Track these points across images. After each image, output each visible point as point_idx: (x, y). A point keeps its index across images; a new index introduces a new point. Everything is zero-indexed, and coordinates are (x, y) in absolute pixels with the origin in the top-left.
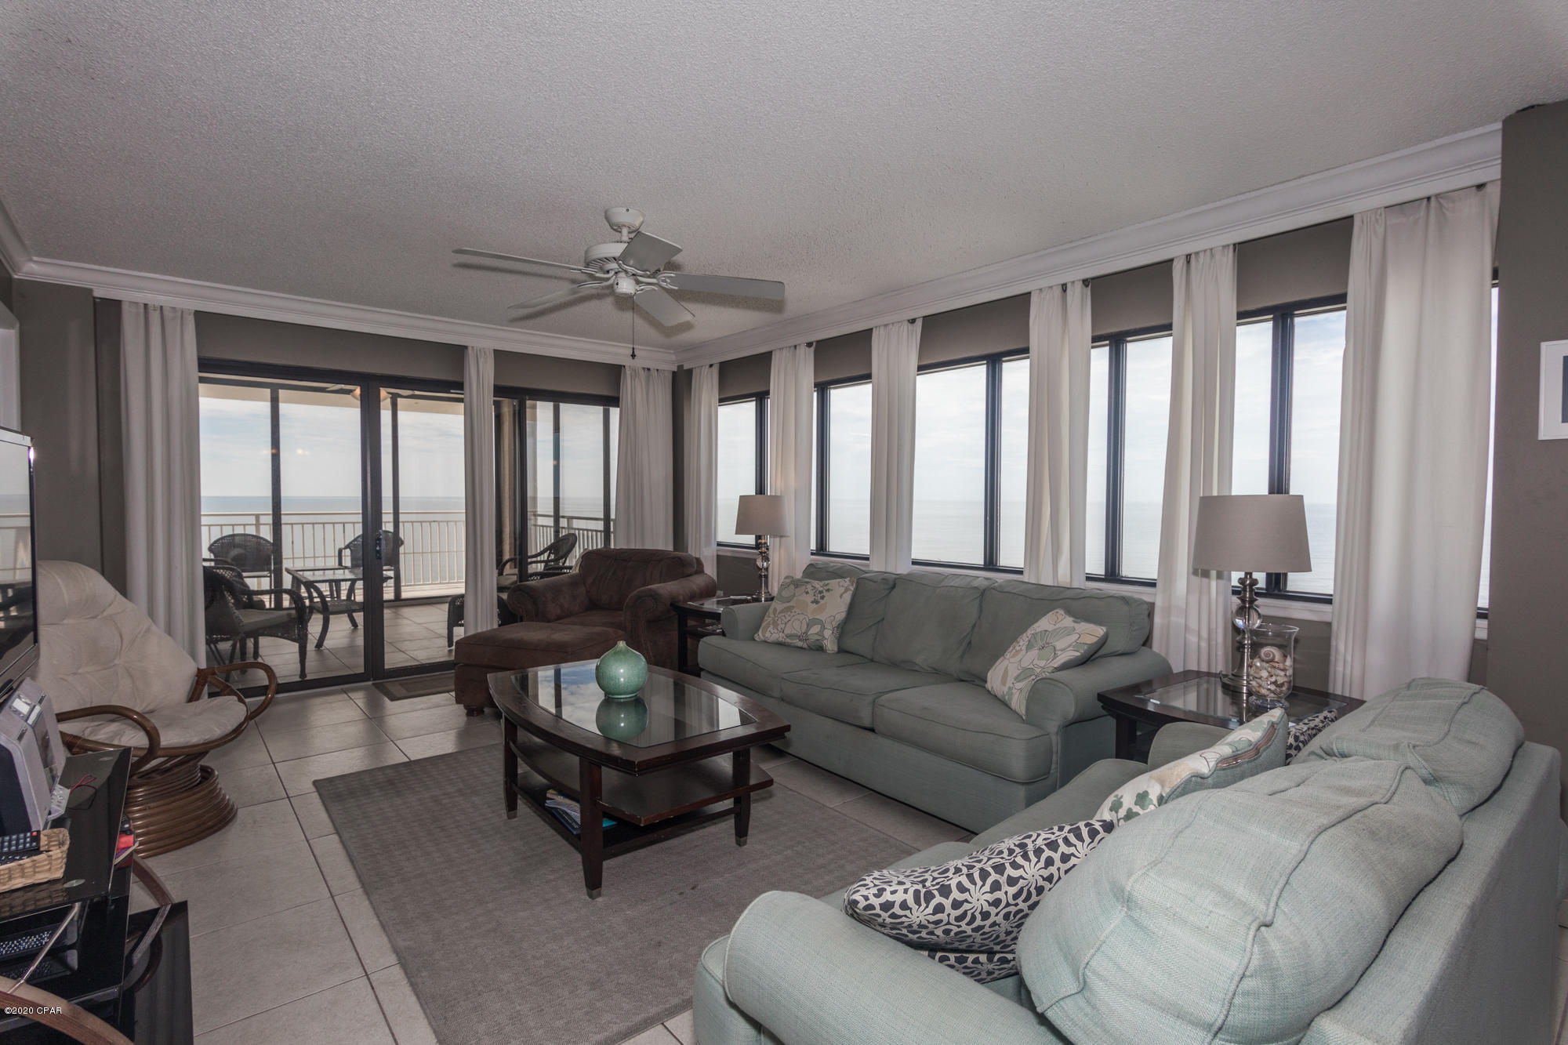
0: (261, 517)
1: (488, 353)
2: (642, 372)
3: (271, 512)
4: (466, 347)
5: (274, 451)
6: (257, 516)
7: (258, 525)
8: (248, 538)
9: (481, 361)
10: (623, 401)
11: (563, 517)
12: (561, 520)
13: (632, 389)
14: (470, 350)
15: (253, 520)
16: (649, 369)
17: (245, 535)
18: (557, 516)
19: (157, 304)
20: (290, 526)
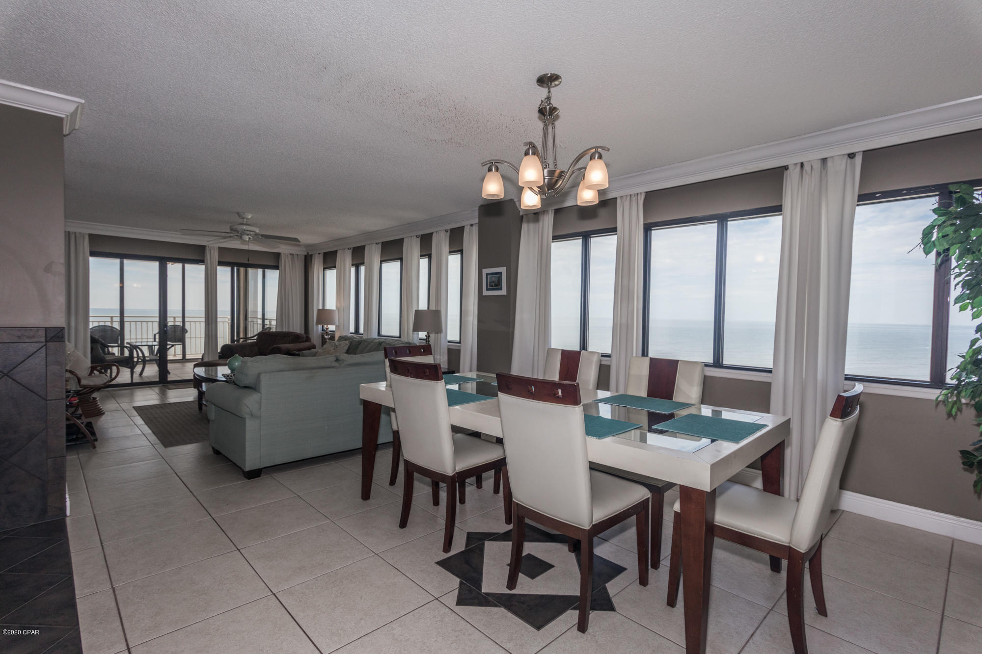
0: (114, 318)
1: (215, 248)
2: (289, 255)
3: (119, 315)
4: (205, 246)
5: (121, 285)
6: (112, 317)
7: (112, 322)
8: (106, 328)
9: (212, 251)
10: (280, 268)
11: (267, 319)
12: (266, 321)
13: (285, 262)
14: (207, 248)
15: (109, 319)
16: (293, 254)
17: (105, 326)
18: (263, 319)
19: (74, 231)
20: (129, 323)
